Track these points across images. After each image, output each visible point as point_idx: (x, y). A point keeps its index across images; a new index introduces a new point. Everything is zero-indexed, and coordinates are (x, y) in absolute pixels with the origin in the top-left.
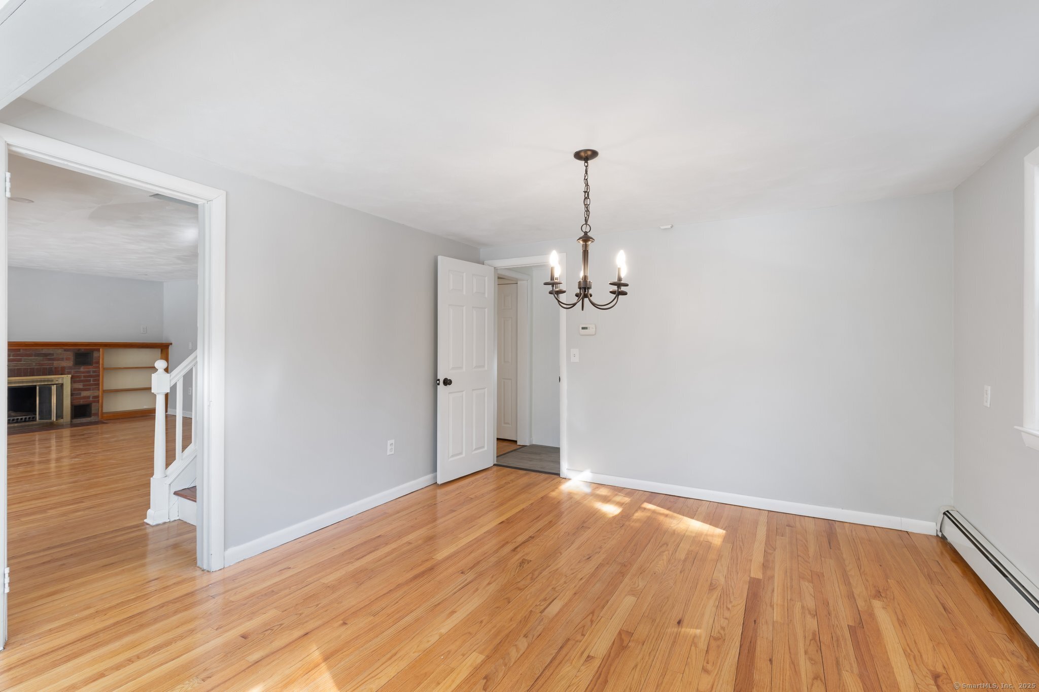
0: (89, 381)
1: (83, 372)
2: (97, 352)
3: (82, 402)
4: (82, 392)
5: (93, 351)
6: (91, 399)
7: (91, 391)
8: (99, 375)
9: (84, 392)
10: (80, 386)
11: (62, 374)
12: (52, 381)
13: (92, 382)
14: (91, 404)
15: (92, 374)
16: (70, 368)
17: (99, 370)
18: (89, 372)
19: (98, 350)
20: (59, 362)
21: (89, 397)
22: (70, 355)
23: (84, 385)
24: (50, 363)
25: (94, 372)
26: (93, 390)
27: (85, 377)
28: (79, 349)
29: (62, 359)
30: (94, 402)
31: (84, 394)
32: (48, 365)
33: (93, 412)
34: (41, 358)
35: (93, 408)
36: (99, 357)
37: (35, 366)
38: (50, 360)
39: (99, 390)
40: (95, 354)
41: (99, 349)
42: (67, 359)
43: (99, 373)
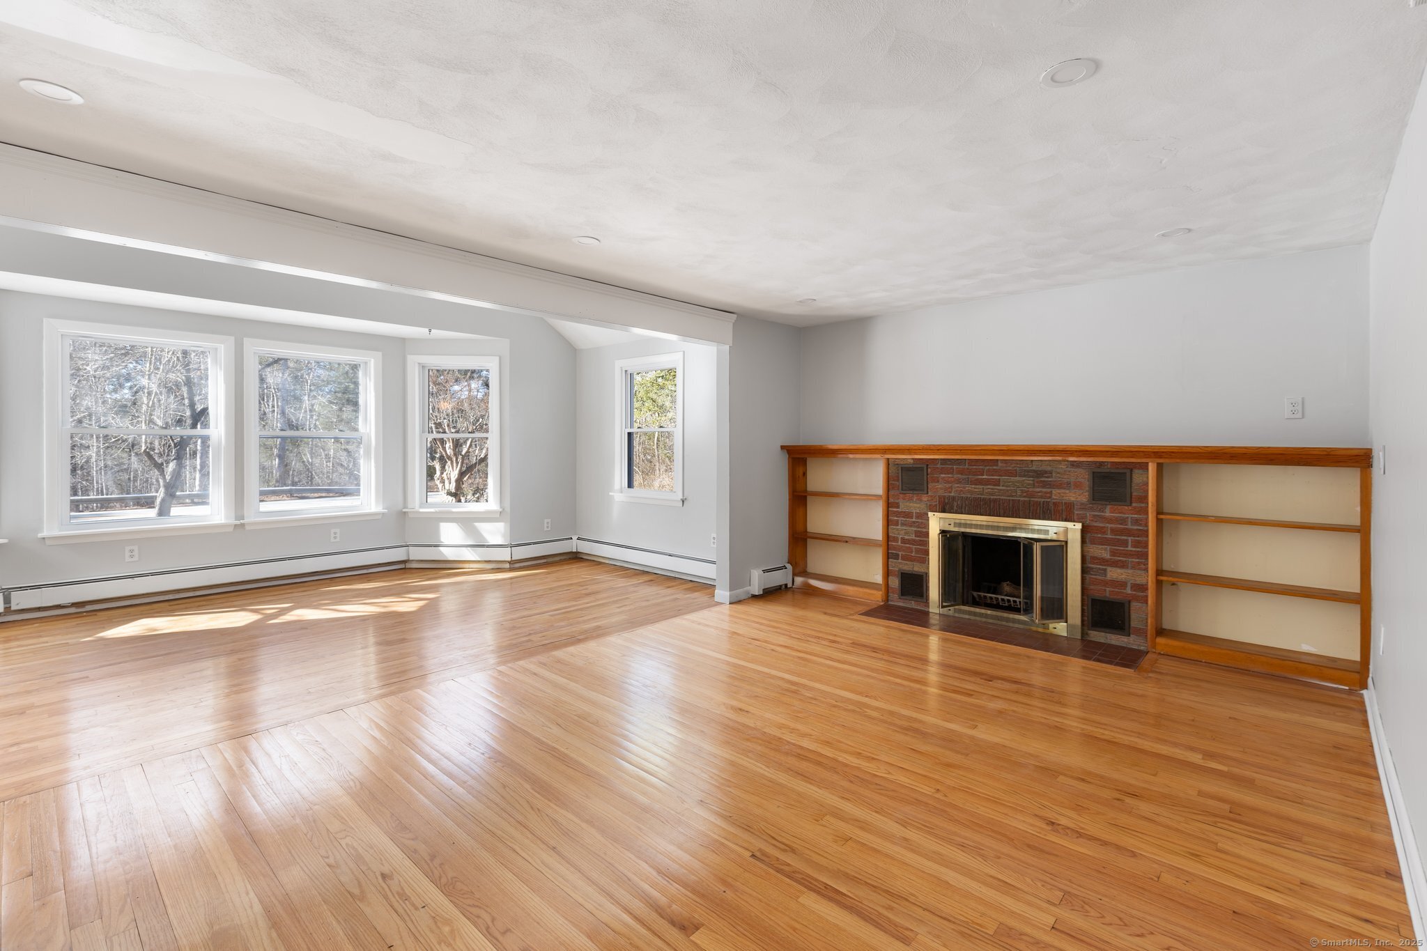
0: (1125, 543)
1: (1110, 521)
2: (1141, 471)
3: (1108, 593)
4: (1109, 569)
5: (1131, 467)
6: (1129, 591)
7: (1130, 571)
8: (1147, 531)
9: (1114, 569)
10: (1102, 552)
11: (1066, 520)
12: (1047, 532)
13: (1130, 548)
14: (1130, 602)
15: (1130, 526)
16: (1083, 506)
17: (1147, 519)
18: (1123, 521)
19: (1144, 467)
20: (1063, 491)
21: (1123, 584)
22: (1083, 477)
23: (1113, 553)
24: (1046, 493)
25: (1136, 522)
26: (1133, 568)
27: (1113, 531)
28: (1101, 464)
29: (1068, 485)
30: (1137, 599)
31: (1114, 573)
32: (1041, 497)
33: (1134, 624)
34: (1029, 481)
35: (1133, 616)
36: (1147, 484)
37: (1020, 496)
38: (1045, 484)
39: (1146, 570)
40: (1137, 477)
41: (1148, 463)
42: (1078, 485)
43: (1147, 525)
